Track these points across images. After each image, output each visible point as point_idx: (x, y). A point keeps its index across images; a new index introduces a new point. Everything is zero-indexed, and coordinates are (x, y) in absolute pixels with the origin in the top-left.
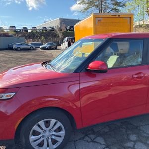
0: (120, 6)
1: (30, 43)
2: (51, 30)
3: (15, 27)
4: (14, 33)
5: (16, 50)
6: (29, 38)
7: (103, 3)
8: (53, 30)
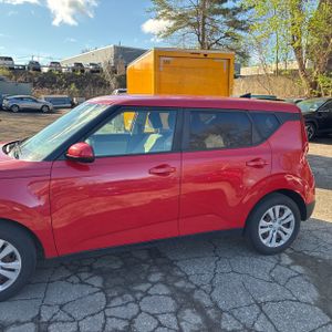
0: (242, 29)
1: (43, 97)
2: (92, 71)
3: (10, 59)
4: (8, 72)
5: (9, 110)
6: (43, 86)
7: (207, 20)
8: (97, 70)
